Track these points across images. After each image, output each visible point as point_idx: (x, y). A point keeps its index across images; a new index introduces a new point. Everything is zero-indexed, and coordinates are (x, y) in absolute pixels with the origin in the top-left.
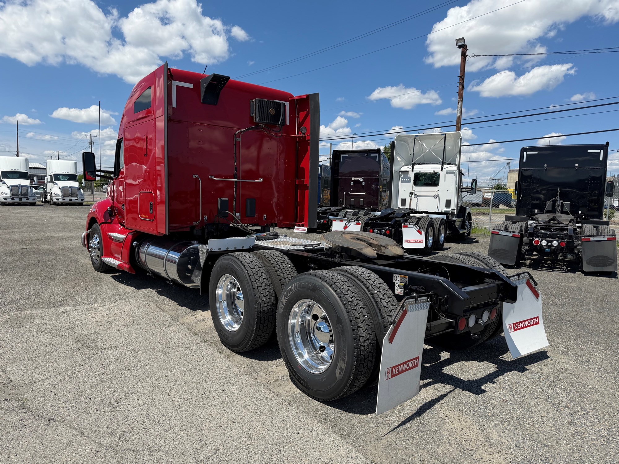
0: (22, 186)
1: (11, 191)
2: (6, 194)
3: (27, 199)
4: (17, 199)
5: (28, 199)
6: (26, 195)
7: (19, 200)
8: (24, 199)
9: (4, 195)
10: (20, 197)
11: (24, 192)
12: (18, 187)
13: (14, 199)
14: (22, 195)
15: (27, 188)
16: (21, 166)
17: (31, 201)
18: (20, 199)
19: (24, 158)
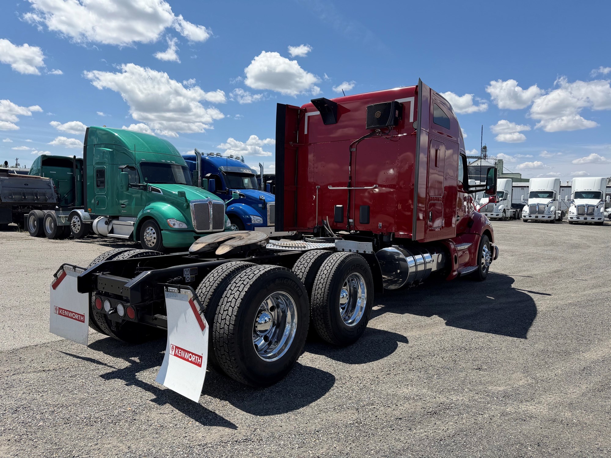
0: (588, 206)
1: (578, 210)
2: (573, 213)
3: (592, 219)
4: (582, 219)
5: (594, 218)
6: (591, 214)
7: (584, 219)
8: (589, 219)
9: (571, 214)
10: (585, 216)
11: (590, 211)
12: (584, 206)
13: (579, 218)
14: (587, 214)
15: (593, 208)
16: (595, 186)
17: (596, 220)
18: (586, 219)
19: (600, 178)
